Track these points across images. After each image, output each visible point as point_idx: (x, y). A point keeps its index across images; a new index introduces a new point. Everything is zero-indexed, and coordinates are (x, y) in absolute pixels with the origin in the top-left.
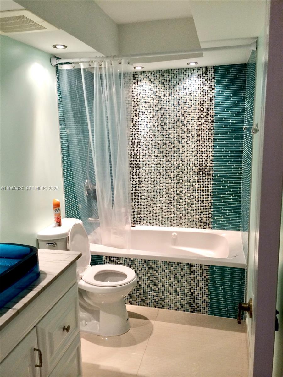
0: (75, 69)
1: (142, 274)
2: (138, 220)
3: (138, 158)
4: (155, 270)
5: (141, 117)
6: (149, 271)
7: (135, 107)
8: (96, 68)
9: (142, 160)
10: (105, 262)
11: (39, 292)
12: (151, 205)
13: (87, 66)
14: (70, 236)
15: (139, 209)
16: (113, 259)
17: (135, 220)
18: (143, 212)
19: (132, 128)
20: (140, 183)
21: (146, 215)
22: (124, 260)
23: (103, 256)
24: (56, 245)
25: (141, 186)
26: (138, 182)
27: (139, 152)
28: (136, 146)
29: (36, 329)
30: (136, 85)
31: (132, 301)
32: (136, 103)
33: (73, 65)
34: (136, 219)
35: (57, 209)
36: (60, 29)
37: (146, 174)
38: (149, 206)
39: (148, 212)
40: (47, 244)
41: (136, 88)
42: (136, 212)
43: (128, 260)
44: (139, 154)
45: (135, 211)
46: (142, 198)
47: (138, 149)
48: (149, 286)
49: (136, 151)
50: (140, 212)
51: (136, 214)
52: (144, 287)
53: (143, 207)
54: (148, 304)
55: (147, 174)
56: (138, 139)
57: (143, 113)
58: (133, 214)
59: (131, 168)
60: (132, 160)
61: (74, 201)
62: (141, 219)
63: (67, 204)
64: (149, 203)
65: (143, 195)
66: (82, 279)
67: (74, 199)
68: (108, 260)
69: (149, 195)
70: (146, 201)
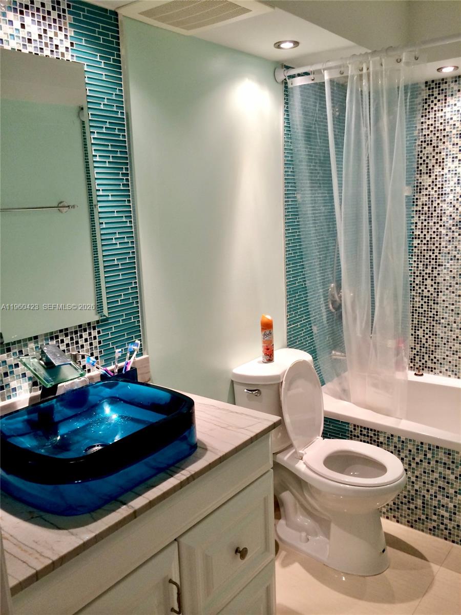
0: (316, 84)
1: (423, 470)
2: (429, 364)
3: (436, 245)
4: (449, 468)
5: (448, 166)
6: (437, 469)
7: (437, 147)
8: (353, 76)
9: (446, 250)
10: (351, 435)
11: (181, 482)
12: (457, 337)
13: (336, 75)
14: (285, 381)
15: (433, 343)
16: (368, 432)
17: (423, 364)
18: (441, 349)
19: (430, 189)
20: (438, 295)
21: (447, 356)
22: (388, 438)
23: (348, 424)
24: (260, 394)
25: (440, 300)
26: (435, 292)
27: (441, 235)
28: (435, 223)
29: (177, 545)
30: (442, 103)
31: (400, 518)
32: (441, 140)
33: (312, 76)
34: (426, 362)
35: (268, 332)
36: (276, 8)
37: (451, 277)
38: (454, 340)
39: (450, 351)
40: (245, 390)
41: (442, 110)
42: (426, 348)
43: (395, 439)
44: (440, 238)
45: (424, 347)
46: (440, 323)
47: (437, 229)
48: (436, 497)
49: (434, 232)
50: (435, 349)
51: (426, 353)
52: (424, 496)
53: (442, 341)
54: (430, 530)
55: (454, 277)
56: (440, 209)
57: (453, 157)
58: (421, 352)
59: (422, 266)
60: (424, 250)
61: (304, 320)
62: (435, 363)
63: (291, 325)
64: (454, 334)
65: (443, 318)
66: (302, 458)
67: (306, 316)
68: (357, 432)
69: (455, 319)
70: (448, 330)
